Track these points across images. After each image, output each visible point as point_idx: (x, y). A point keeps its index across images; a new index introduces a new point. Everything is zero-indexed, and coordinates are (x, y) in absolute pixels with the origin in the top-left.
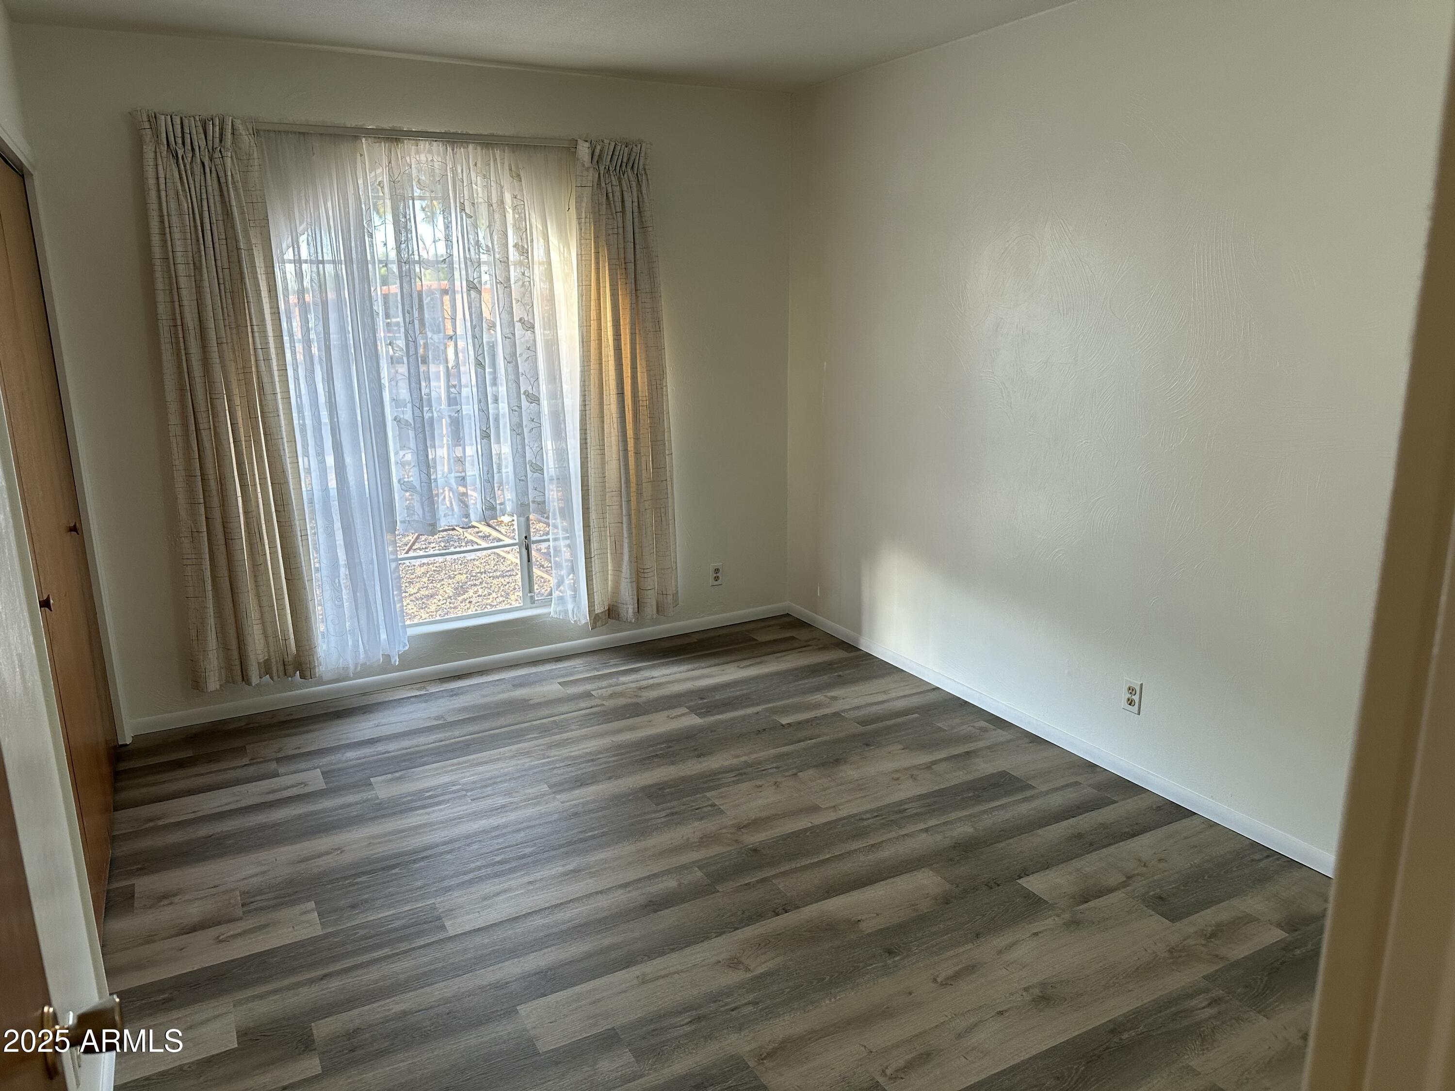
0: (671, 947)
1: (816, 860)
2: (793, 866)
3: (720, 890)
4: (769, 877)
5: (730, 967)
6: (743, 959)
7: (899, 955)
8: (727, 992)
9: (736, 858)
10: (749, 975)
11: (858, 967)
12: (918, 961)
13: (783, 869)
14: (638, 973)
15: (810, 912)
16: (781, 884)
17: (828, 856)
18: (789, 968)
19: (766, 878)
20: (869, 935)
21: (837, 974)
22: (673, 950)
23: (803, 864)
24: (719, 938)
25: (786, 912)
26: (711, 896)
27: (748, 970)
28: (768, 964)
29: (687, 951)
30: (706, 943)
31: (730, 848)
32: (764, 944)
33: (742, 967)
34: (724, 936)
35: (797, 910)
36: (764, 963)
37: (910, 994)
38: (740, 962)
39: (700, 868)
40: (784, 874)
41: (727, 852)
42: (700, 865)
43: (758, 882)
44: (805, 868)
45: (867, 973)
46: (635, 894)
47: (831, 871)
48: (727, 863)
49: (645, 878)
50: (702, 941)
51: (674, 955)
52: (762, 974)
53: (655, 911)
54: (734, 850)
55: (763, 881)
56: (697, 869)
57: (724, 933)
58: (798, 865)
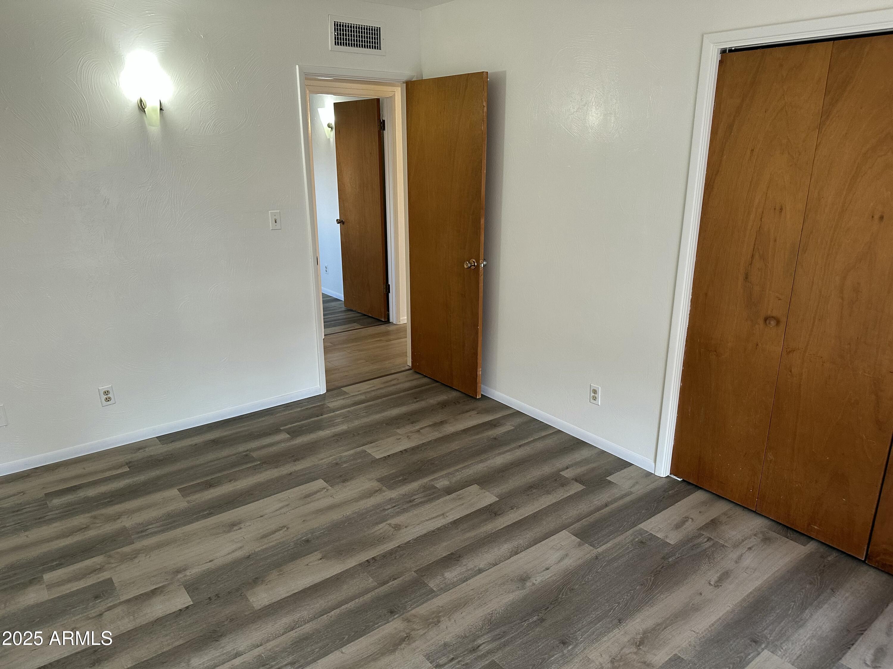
0: (434, 533)
1: (343, 607)
2: (361, 599)
3: (413, 572)
4: (379, 587)
5: (399, 525)
6: (393, 530)
7: (302, 540)
8: (398, 514)
9: (406, 602)
10: (388, 522)
11: (328, 531)
12: (293, 537)
13: (369, 595)
14: (448, 519)
15: (351, 562)
16: (370, 582)
17: (333, 613)
18: (367, 527)
19: (382, 586)
20: (316, 551)
21: (341, 526)
22: (433, 531)
23: (353, 602)
24: (408, 540)
25: (367, 560)
26: (419, 568)
27: (390, 524)
28: (379, 528)
29: (424, 532)
30: (415, 537)
31: (413, 612)
32: (381, 539)
33: (393, 525)
34: (405, 541)
35: (361, 562)
36: (381, 528)
37: (304, 521)
38: (394, 528)
39: (432, 591)
40: (367, 591)
41: (414, 608)
42: (431, 594)
43: (388, 582)
44: (352, 599)
45: (324, 528)
46: (471, 565)
47: (334, 597)
48: (413, 596)
49: (470, 579)
50: (417, 538)
51: (432, 529)
52: (382, 523)
53: (452, 554)
54: (409, 611)
55: (384, 583)
56: (435, 589)
57: (406, 544)
58: (357, 600)
